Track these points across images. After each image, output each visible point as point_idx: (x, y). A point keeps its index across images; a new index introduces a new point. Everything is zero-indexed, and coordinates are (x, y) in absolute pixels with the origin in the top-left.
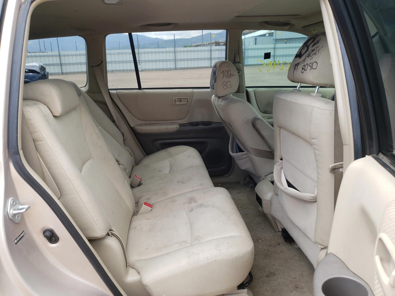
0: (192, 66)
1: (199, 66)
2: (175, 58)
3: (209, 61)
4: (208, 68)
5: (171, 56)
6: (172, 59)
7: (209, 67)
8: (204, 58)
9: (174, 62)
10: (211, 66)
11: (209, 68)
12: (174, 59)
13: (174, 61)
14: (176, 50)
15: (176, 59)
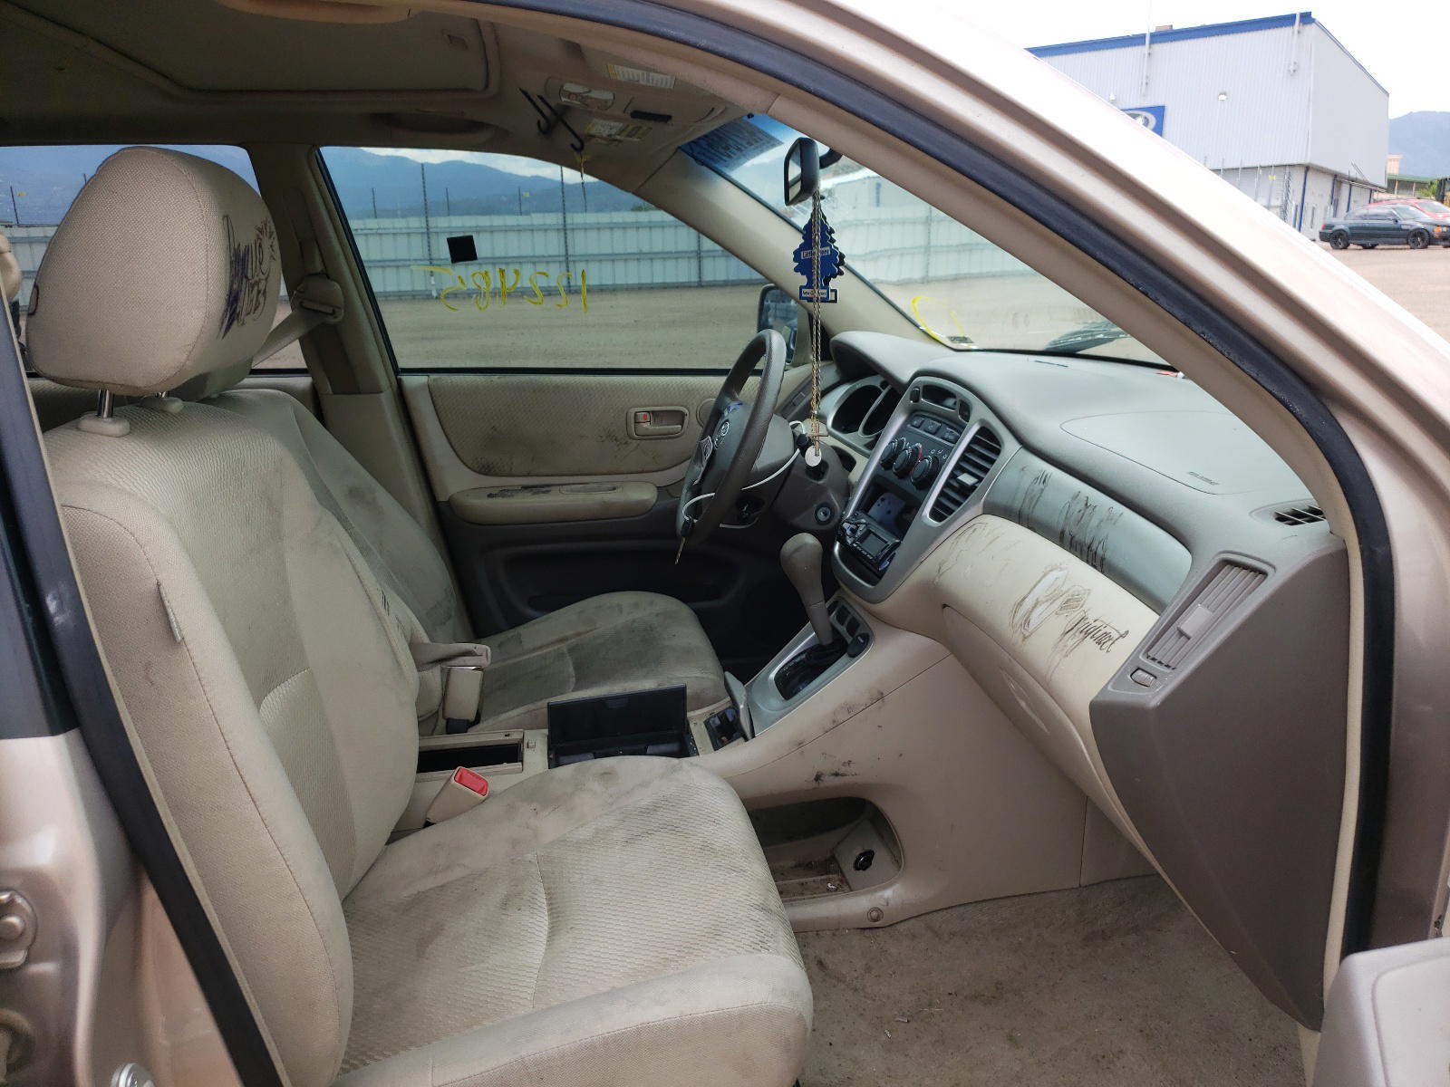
0: (630, 282)
1: (668, 280)
2: (567, 250)
3: (694, 263)
4: (690, 287)
5: (551, 245)
6: (556, 253)
7: (692, 285)
8: (676, 252)
9: (564, 265)
10: (700, 281)
11: (694, 287)
12: (563, 252)
13: (560, 262)
14: (569, 221)
15: (570, 253)
